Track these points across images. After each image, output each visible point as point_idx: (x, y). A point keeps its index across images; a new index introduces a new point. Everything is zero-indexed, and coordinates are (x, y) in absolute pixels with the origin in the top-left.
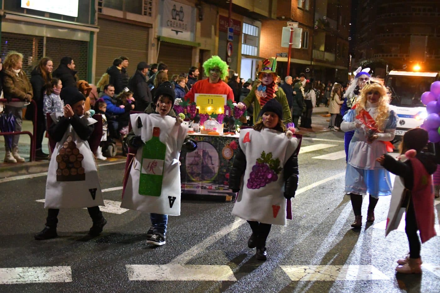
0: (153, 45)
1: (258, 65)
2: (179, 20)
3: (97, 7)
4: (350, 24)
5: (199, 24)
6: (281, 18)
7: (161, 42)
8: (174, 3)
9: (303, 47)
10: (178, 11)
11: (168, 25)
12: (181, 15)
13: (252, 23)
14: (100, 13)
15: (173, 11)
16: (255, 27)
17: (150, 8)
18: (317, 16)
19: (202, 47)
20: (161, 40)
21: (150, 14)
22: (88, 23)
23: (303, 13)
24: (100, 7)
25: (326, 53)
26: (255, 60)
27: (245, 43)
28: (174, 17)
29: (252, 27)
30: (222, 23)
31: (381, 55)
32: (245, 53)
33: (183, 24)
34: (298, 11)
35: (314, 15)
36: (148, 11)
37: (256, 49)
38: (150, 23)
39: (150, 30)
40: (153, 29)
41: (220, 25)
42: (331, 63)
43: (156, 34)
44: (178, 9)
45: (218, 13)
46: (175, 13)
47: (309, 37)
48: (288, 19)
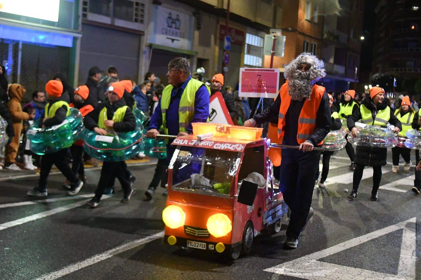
0: (145, 52)
2: (176, 28)
3: (81, 12)
4: (362, 38)
5: (197, 33)
6: (288, 29)
7: (153, 50)
8: (169, 10)
10: (173, 19)
11: (163, 33)
12: (178, 23)
13: (256, 34)
14: (84, 18)
15: (169, 19)
16: (260, 38)
17: (142, 16)
18: (326, 28)
19: (200, 56)
20: (153, 48)
21: (142, 21)
22: (70, 28)
23: (311, 25)
24: (85, 13)
25: (335, 66)
27: (249, 53)
28: (170, 25)
29: (257, 37)
30: (223, 32)
31: (396, 69)
32: (248, 64)
33: (180, 33)
34: (306, 24)
35: (323, 27)
36: (140, 18)
37: (261, 60)
38: (142, 30)
39: (142, 37)
40: (145, 36)
41: (221, 34)
42: (342, 76)
43: (149, 42)
44: (174, 17)
45: (218, 22)
46: (170, 21)
47: (318, 48)
48: (294, 30)
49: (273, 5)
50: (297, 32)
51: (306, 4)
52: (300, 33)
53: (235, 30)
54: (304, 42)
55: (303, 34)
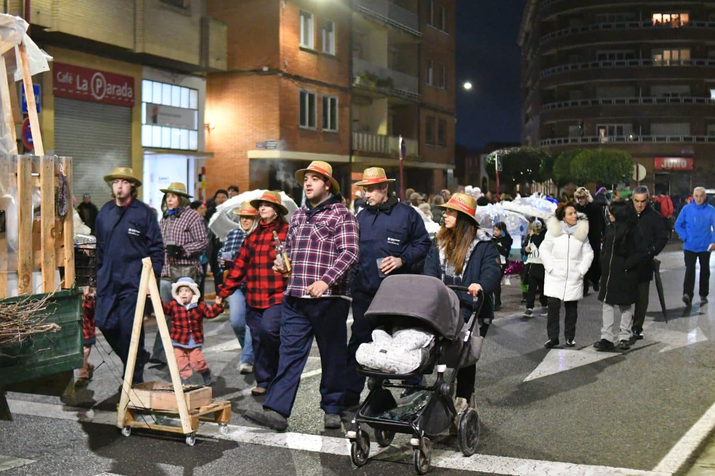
1: (203, 169)
4: (468, 86)
6: (261, 70)
9: (325, 126)
13: (174, 81)
16: (185, 91)
18: (358, 65)
23: (319, 59)
25: (392, 138)
26: (192, 159)
27: (154, 122)
29: (176, 89)
30: (66, 79)
32: (155, 145)
34: (302, 57)
35: (350, 63)
37: (194, 135)
47: (341, 106)
48: (274, 71)
49: (197, 17)
50: (280, 75)
51: (302, 18)
52: (287, 76)
53: (103, 73)
54: (303, 95)
55: (297, 78)
